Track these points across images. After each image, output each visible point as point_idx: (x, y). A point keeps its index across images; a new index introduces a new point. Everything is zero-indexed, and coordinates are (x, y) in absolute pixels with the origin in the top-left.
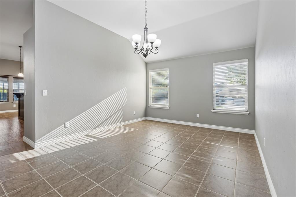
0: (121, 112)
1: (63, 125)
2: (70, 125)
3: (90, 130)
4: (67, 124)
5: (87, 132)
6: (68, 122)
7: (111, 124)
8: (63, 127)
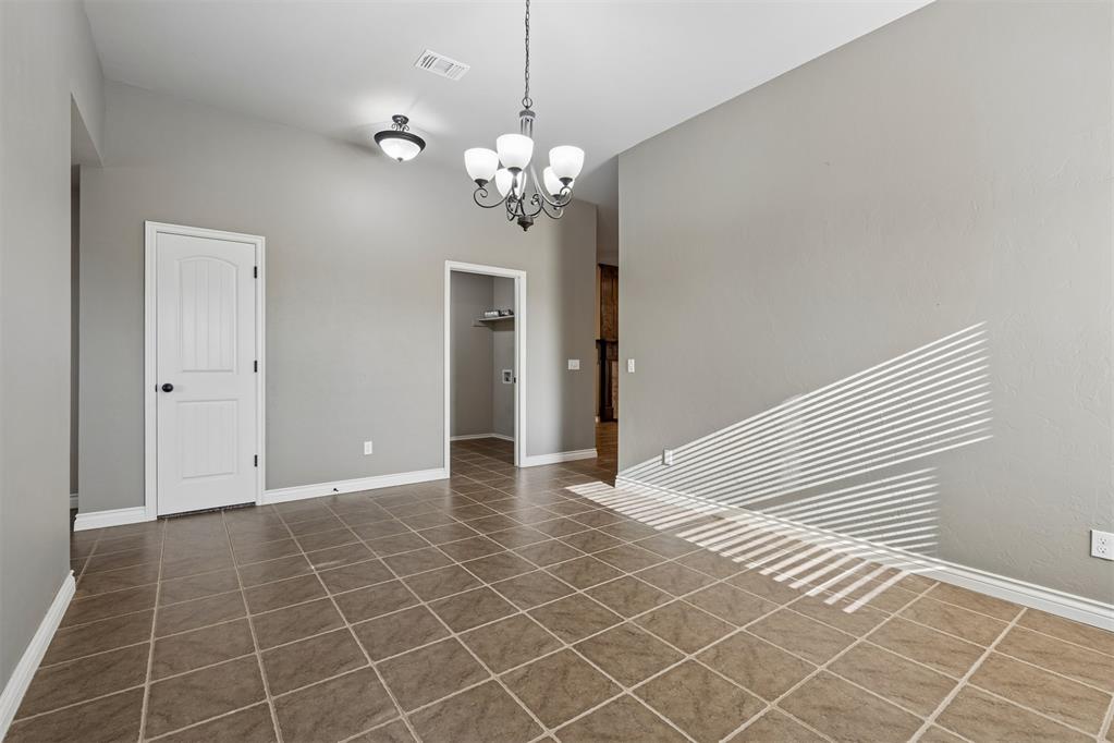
0: (918, 487)
1: (660, 457)
2: (676, 462)
3: (734, 506)
4: (669, 459)
5: (721, 506)
6: (671, 452)
7: (837, 525)
8: (660, 463)
